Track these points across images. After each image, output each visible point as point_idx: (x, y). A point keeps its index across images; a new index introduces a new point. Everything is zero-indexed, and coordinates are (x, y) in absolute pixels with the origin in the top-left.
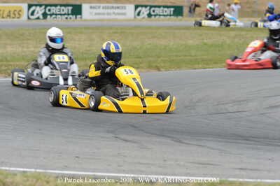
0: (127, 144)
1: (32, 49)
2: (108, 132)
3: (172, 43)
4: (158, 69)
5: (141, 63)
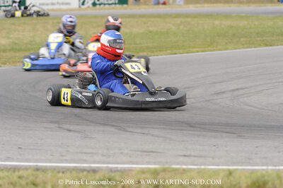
2: (52, 122)
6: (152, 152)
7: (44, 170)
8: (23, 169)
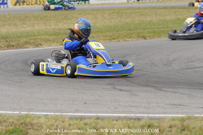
0: (122, 92)
1: (53, 27)
2: (108, 84)
3: (154, 19)
4: (145, 38)
5: (132, 34)
6: (180, 105)
7: (103, 119)
8: (88, 118)
